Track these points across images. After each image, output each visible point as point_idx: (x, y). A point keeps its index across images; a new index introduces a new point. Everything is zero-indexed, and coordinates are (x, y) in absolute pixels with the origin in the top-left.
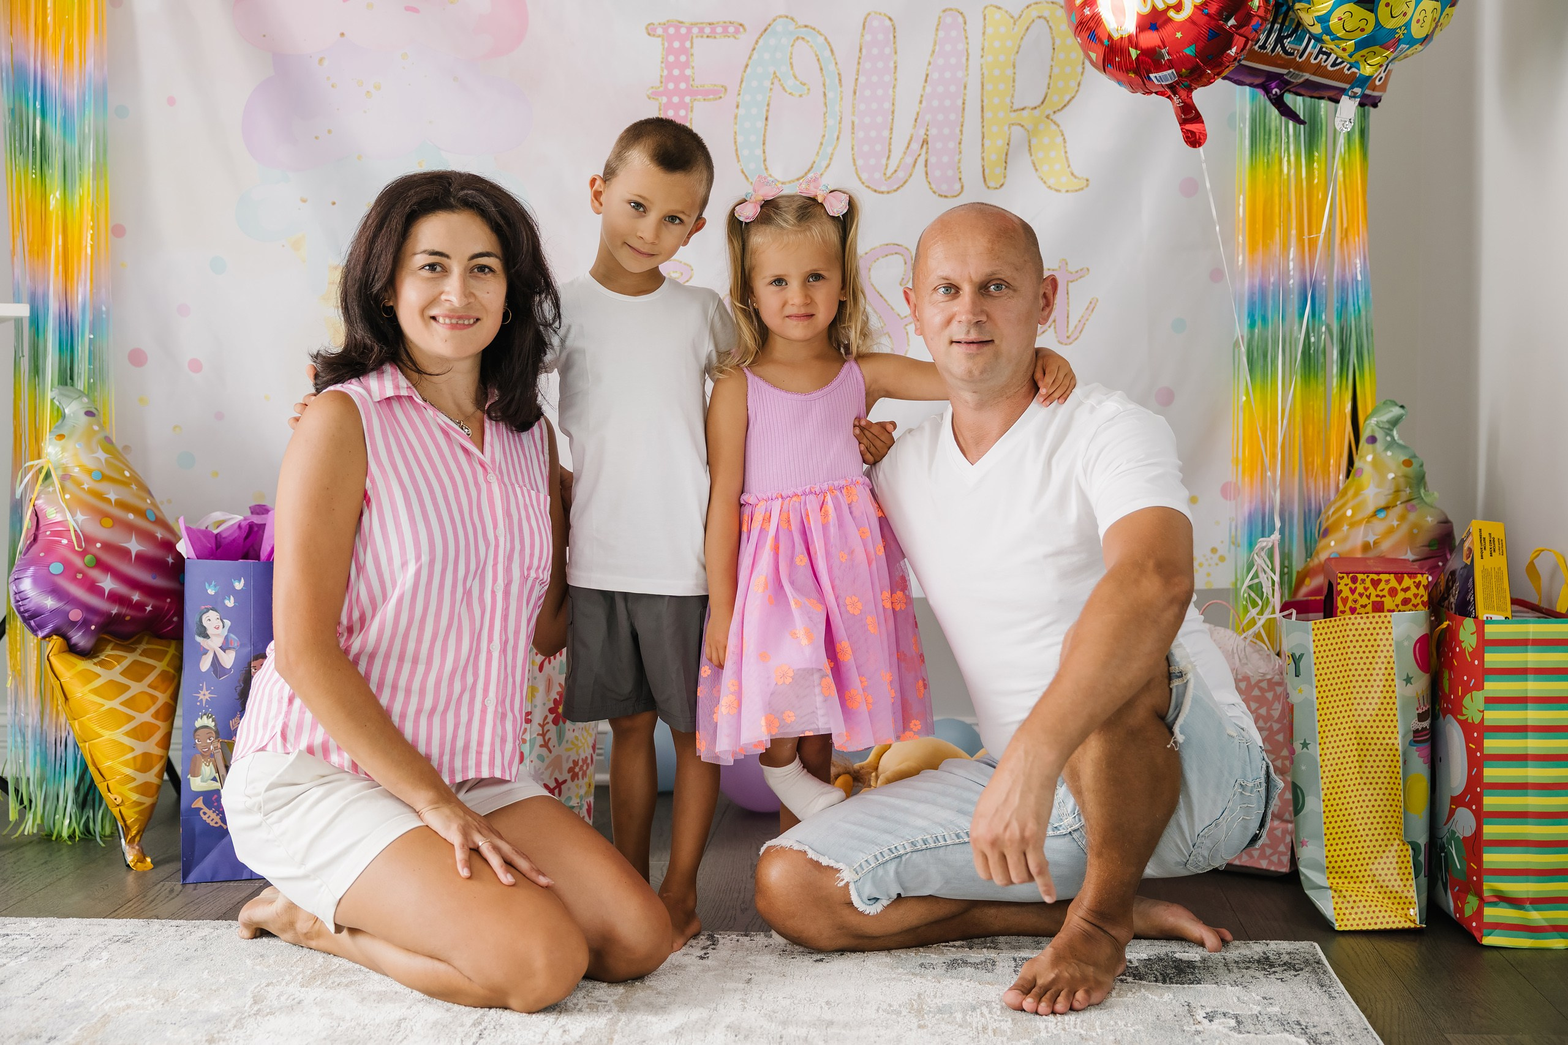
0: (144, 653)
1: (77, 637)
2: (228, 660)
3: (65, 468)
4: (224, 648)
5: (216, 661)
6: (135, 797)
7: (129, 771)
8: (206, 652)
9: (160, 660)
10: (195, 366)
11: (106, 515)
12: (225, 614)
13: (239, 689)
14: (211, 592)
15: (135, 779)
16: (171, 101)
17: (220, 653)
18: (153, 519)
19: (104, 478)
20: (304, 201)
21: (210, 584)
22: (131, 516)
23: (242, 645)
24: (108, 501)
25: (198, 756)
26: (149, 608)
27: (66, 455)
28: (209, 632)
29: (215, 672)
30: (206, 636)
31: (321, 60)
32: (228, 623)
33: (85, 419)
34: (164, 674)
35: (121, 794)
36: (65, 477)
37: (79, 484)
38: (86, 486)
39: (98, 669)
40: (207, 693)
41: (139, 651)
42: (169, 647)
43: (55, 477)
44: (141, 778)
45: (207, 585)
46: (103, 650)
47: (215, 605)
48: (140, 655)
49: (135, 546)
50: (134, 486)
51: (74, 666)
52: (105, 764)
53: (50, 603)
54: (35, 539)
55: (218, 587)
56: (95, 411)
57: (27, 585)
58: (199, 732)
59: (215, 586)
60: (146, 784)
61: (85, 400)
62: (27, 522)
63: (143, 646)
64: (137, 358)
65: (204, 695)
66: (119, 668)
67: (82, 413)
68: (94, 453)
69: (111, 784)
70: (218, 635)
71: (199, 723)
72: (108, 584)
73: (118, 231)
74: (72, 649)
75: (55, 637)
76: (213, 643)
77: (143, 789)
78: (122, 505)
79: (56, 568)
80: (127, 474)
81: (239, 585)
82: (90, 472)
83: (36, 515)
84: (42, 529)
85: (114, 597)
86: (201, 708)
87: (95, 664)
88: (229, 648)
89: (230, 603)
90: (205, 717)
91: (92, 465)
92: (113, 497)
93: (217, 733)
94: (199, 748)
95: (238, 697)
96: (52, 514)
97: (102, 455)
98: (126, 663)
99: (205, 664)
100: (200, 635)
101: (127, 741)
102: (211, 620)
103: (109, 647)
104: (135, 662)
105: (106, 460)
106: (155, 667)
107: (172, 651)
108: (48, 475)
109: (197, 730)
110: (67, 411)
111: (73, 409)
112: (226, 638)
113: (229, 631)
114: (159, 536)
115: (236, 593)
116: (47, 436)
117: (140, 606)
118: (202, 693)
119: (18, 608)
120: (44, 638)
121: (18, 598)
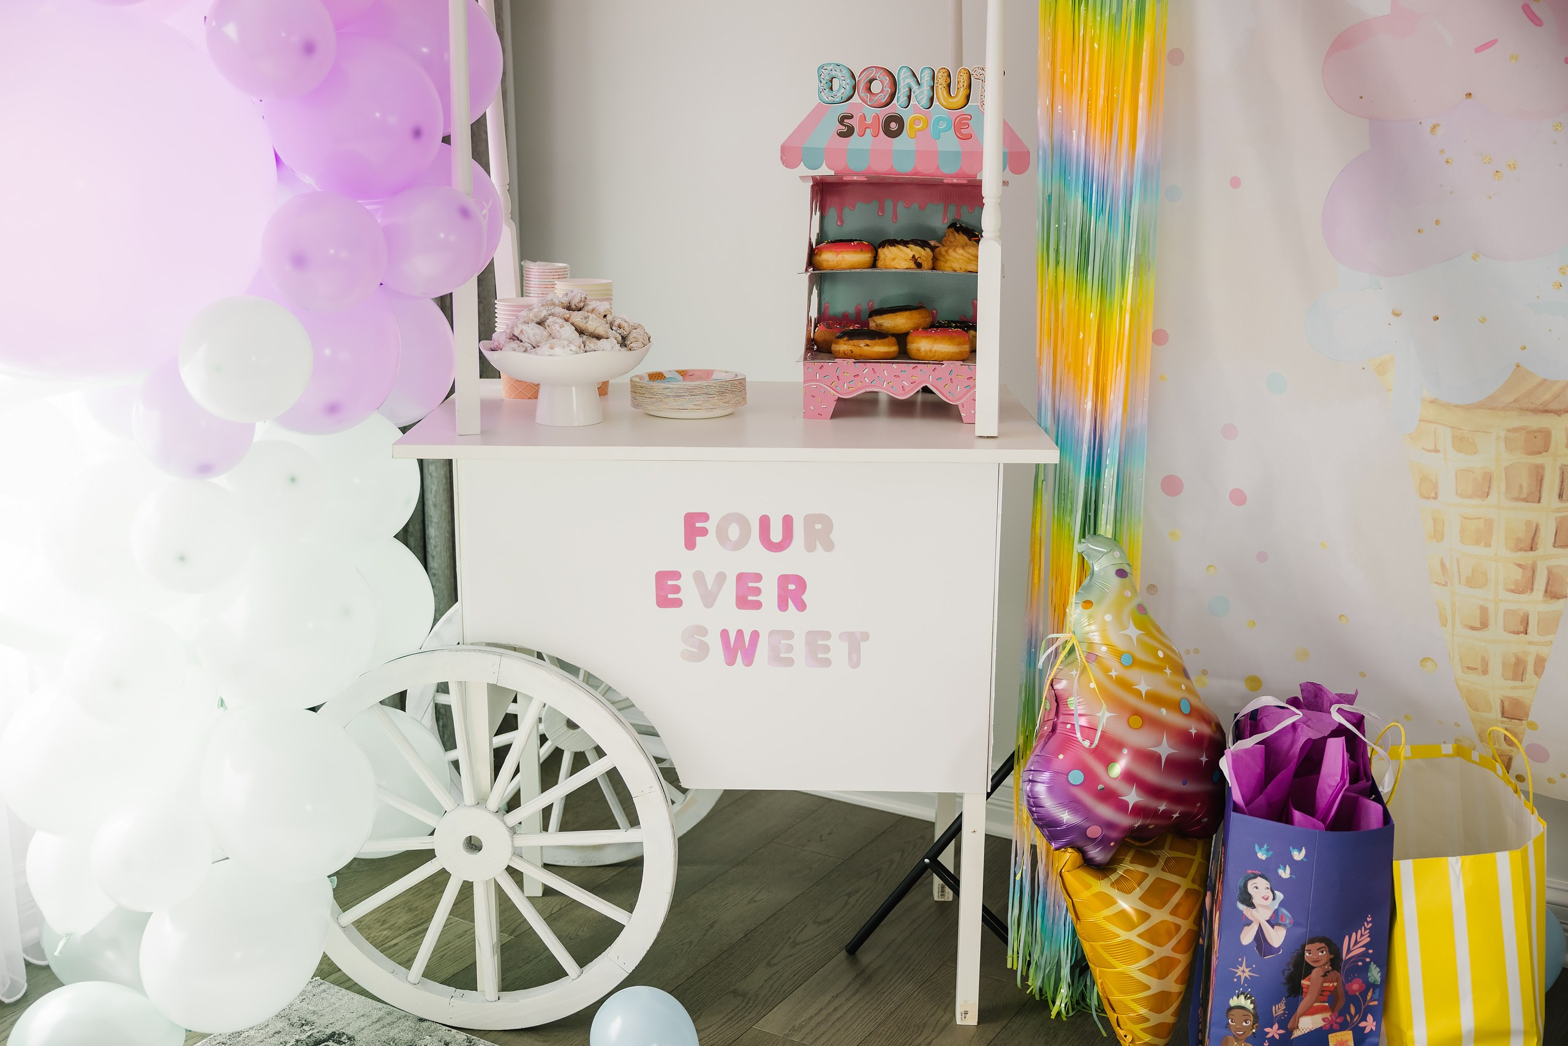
0: (1167, 868)
1: (1095, 853)
2: (1276, 937)
3: (1091, 644)
4: (1272, 923)
5: (1260, 936)
6: (1147, 1038)
7: (1143, 1011)
8: (1249, 923)
9: (1185, 876)
10: (1238, 497)
11: (1136, 712)
12: (1276, 884)
13: (1287, 972)
14: (1262, 855)
15: (1147, 1020)
16: (1235, 183)
17: (1267, 928)
18: (1187, 710)
19: (1135, 662)
20: (1397, 315)
21: (1261, 847)
22: (1164, 711)
23: (1296, 924)
24: (1138, 693)
25: (1231, 1038)
26: (1175, 816)
27: (1093, 627)
28: (1255, 901)
29: (1259, 948)
30: (1251, 905)
31: (1434, 127)
32: (1280, 896)
33: (1116, 580)
34: (1189, 892)
35: (1132, 1033)
36: (1091, 656)
37: (1106, 670)
38: (1113, 674)
39: (1114, 893)
40: (1247, 970)
41: (1161, 862)
42: (1194, 854)
43: (1080, 653)
44: (1155, 1019)
45: (1257, 847)
46: (1121, 861)
47: (1267, 872)
48: (1163, 870)
49: (1165, 749)
50: (1168, 671)
51: (1088, 887)
52: (1116, 997)
53: (1066, 817)
54: (1054, 729)
55: (1271, 853)
56: (1127, 569)
57: (1041, 789)
58: (1233, 1012)
59: (1268, 850)
60: (1160, 1025)
61: (1117, 554)
62: (1045, 706)
63: (1166, 853)
64: (1172, 486)
65: (1243, 972)
66: (1138, 892)
67: (1113, 571)
68: (1125, 628)
69: (1123, 1018)
70: (1266, 907)
71: (1234, 1002)
72: (1132, 797)
73: (1160, 337)
74: (1088, 863)
75: (1070, 850)
76: (1260, 914)
77: (1155, 1031)
78: (1155, 699)
79: (1076, 777)
80: (1161, 654)
81: (1298, 855)
82: (1119, 655)
83: (1057, 701)
84: (1062, 718)
85: (1138, 811)
86: (1238, 985)
87: (1113, 885)
88: (1279, 925)
89: (1285, 873)
90: (1242, 997)
91: (1122, 646)
92: (1143, 688)
93: (1256, 1016)
94: (1233, 1029)
95: (1285, 981)
96: (1073, 704)
97: (1134, 632)
98: (1147, 883)
99: (1247, 937)
100: (1243, 902)
101: (1144, 978)
102: (1259, 888)
103: (1128, 858)
104: (1158, 880)
105: (1138, 638)
106: (1178, 887)
107: (1198, 859)
108: (1072, 650)
109: (1231, 1009)
110: (1096, 569)
111: (1103, 565)
112: (1276, 912)
113: (1282, 904)
114: (1193, 731)
115: (1294, 864)
116: (1073, 599)
117: (1167, 814)
118: (1241, 969)
119: (1032, 812)
120: (1057, 849)
121: (1032, 803)
